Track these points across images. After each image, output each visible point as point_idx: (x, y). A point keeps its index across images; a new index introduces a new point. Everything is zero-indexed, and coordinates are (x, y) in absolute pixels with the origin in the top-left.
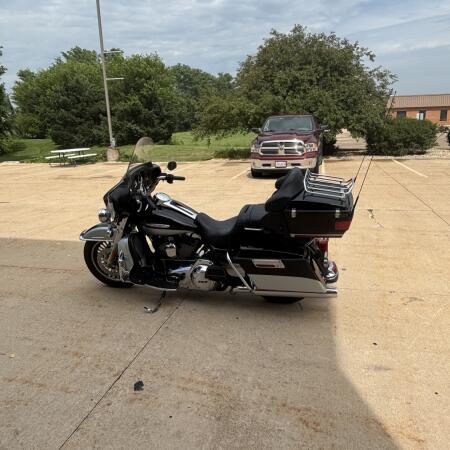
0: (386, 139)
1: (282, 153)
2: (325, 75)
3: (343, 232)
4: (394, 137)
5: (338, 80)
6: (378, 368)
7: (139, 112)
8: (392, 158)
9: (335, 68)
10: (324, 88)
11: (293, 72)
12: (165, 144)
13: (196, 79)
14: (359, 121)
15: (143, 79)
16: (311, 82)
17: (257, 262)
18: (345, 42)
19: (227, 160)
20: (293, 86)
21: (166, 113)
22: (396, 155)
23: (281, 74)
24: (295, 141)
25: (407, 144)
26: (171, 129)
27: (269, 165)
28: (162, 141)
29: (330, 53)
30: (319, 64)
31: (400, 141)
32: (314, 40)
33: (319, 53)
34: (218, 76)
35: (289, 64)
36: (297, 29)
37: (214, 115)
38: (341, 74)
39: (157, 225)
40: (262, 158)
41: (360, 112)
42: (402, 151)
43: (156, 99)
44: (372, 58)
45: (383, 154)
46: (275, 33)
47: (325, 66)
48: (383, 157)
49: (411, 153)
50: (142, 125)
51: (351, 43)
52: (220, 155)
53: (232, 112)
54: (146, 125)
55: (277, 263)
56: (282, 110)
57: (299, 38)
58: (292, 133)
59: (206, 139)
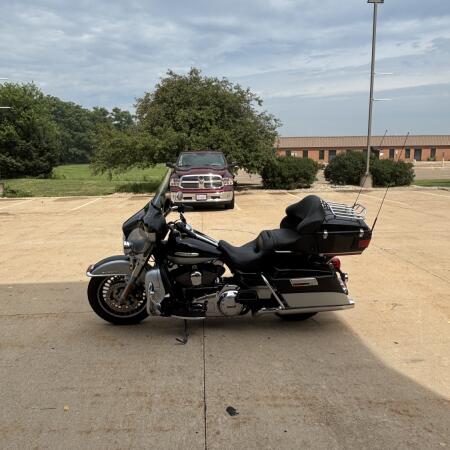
0: (280, 175)
1: (201, 186)
2: (222, 115)
3: (363, 249)
4: (286, 173)
5: (234, 121)
6: (414, 361)
7: (15, 144)
8: (285, 191)
9: (230, 111)
10: (222, 127)
11: (194, 111)
12: (45, 178)
13: (69, 112)
14: (256, 158)
15: (21, 108)
16: (210, 121)
17: (294, 281)
18: (238, 87)
19: (131, 195)
20: (194, 124)
21: (46, 146)
22: (288, 189)
23: (182, 112)
24: (211, 175)
25: (296, 179)
26: (53, 163)
27: (190, 198)
28: (43, 175)
29: (225, 96)
30: (217, 106)
31: (291, 176)
32: (209, 83)
33: (216, 96)
34: (92, 110)
35: (188, 103)
36: (194, 71)
37: (116, 149)
38: (237, 116)
39: (186, 254)
40: (184, 191)
41: (256, 150)
42: (292, 185)
43: (35, 130)
44: (260, 102)
45: (277, 188)
46: (171, 73)
47: (222, 107)
48: (278, 191)
49: (300, 187)
50: (18, 158)
51: (244, 88)
52: (122, 189)
53: (138, 146)
54: (23, 158)
55: (312, 280)
56: (186, 147)
57: (196, 80)
58: (206, 168)
59: (107, 173)
